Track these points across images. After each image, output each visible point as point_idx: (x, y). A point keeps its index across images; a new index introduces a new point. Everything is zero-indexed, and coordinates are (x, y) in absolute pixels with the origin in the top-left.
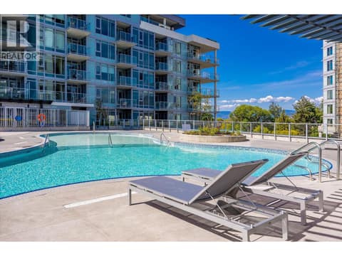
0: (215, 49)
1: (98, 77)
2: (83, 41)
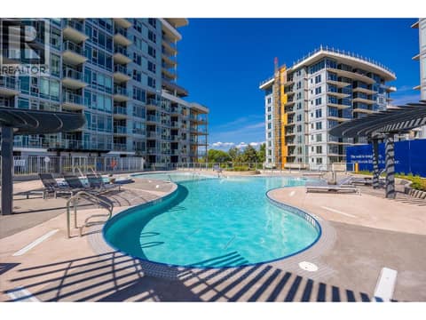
0: (206, 113)
1: (134, 132)
2: (123, 104)
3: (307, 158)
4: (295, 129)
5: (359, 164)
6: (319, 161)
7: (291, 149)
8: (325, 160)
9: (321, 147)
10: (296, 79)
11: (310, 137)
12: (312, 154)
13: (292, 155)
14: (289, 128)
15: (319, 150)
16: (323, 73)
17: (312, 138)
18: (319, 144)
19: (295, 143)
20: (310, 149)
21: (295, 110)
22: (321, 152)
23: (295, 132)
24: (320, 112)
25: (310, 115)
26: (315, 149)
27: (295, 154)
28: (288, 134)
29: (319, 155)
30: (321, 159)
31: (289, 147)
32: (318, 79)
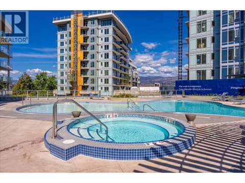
3: (98, 86)
4: (89, 65)
5: (185, 91)
6: (106, 89)
7: (85, 80)
8: (111, 89)
9: (108, 79)
10: (90, 26)
11: (100, 72)
12: (101, 84)
13: (85, 85)
14: (84, 63)
15: (107, 81)
16: (110, 28)
17: (102, 73)
18: (107, 77)
19: (89, 75)
20: (100, 80)
21: (89, 50)
22: (108, 83)
23: (88, 67)
24: (108, 55)
25: (100, 56)
26: (103, 80)
27: (89, 83)
28: (83, 68)
29: (107, 85)
30: (108, 88)
31: (84, 78)
32: (107, 32)
